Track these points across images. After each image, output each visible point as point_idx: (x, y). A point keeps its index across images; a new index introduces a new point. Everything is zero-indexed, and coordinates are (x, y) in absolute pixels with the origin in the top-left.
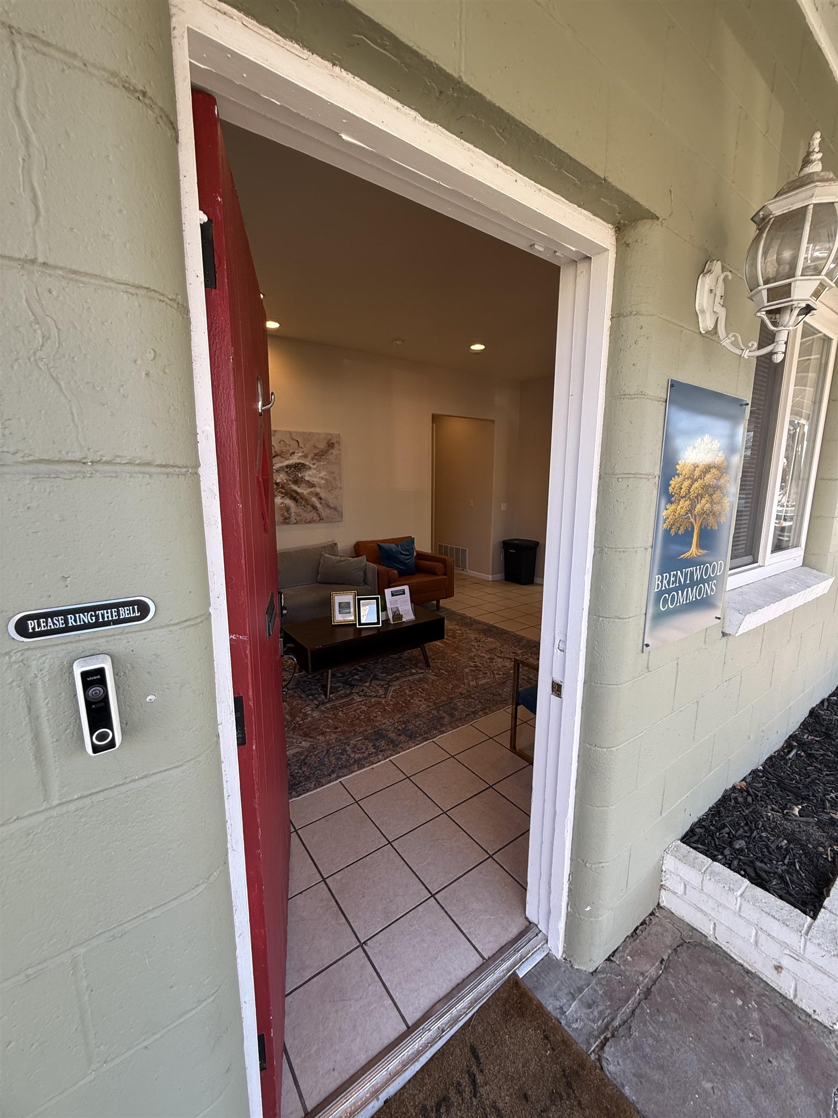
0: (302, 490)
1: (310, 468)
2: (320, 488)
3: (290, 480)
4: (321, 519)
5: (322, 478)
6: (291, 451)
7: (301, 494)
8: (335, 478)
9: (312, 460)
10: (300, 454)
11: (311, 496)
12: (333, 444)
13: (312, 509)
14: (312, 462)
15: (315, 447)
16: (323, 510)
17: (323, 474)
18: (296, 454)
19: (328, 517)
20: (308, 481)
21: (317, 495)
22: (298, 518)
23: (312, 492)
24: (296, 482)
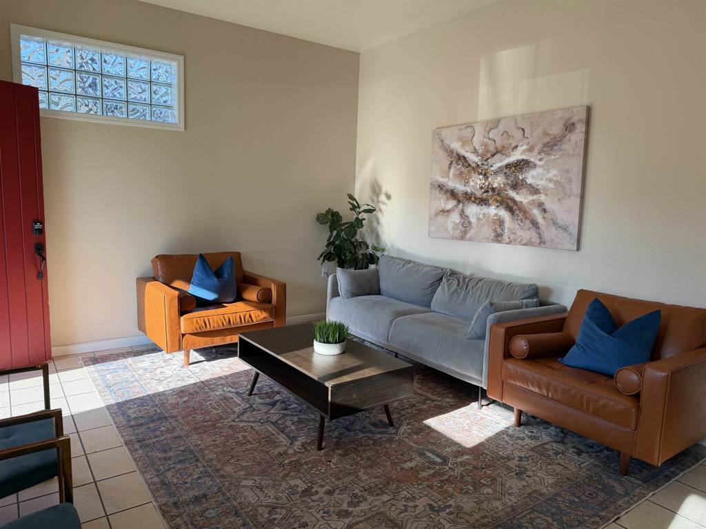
0: (522, 198)
1: (535, 166)
2: (546, 195)
3: (508, 184)
4: (542, 242)
5: (550, 180)
6: (514, 144)
7: (519, 204)
8: (570, 180)
9: (539, 153)
10: (525, 147)
11: (531, 207)
12: (573, 124)
13: (531, 225)
14: (539, 157)
15: (545, 134)
16: (547, 228)
17: (553, 173)
18: (519, 148)
19: (552, 240)
20: (530, 184)
21: (540, 205)
22: (512, 237)
23: (533, 201)
24: (515, 186)
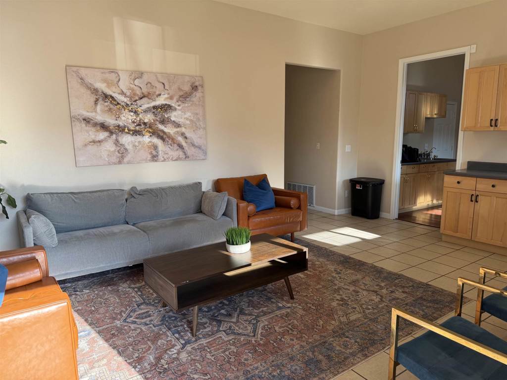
0: (169, 130)
1: (175, 109)
2: (185, 128)
3: (157, 120)
4: (187, 157)
5: (187, 119)
6: (157, 93)
7: (168, 134)
8: (199, 119)
9: (177, 101)
10: (166, 96)
11: (176, 136)
12: (197, 87)
13: (178, 147)
14: (178, 104)
15: (180, 89)
16: (189, 149)
17: (188, 114)
18: (162, 96)
19: (193, 155)
20: (174, 121)
21: (183, 134)
22: (166, 156)
23: (178, 132)
24: (163, 122)
